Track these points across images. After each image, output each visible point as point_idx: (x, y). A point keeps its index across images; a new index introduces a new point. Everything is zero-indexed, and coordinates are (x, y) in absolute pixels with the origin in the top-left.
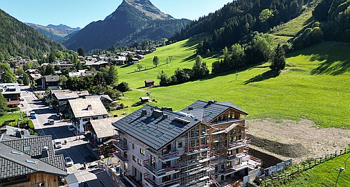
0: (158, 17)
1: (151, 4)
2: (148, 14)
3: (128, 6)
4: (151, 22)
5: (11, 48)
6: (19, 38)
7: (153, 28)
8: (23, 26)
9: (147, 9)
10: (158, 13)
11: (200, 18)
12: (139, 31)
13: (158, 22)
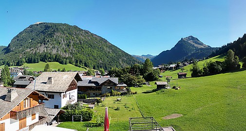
0: (202, 47)
1: (198, 40)
2: (196, 45)
3: (184, 41)
4: (197, 49)
5: (118, 65)
6: (123, 60)
7: (198, 53)
8: (127, 55)
9: (196, 43)
10: (202, 45)
11: (228, 44)
12: (190, 54)
13: (201, 49)
